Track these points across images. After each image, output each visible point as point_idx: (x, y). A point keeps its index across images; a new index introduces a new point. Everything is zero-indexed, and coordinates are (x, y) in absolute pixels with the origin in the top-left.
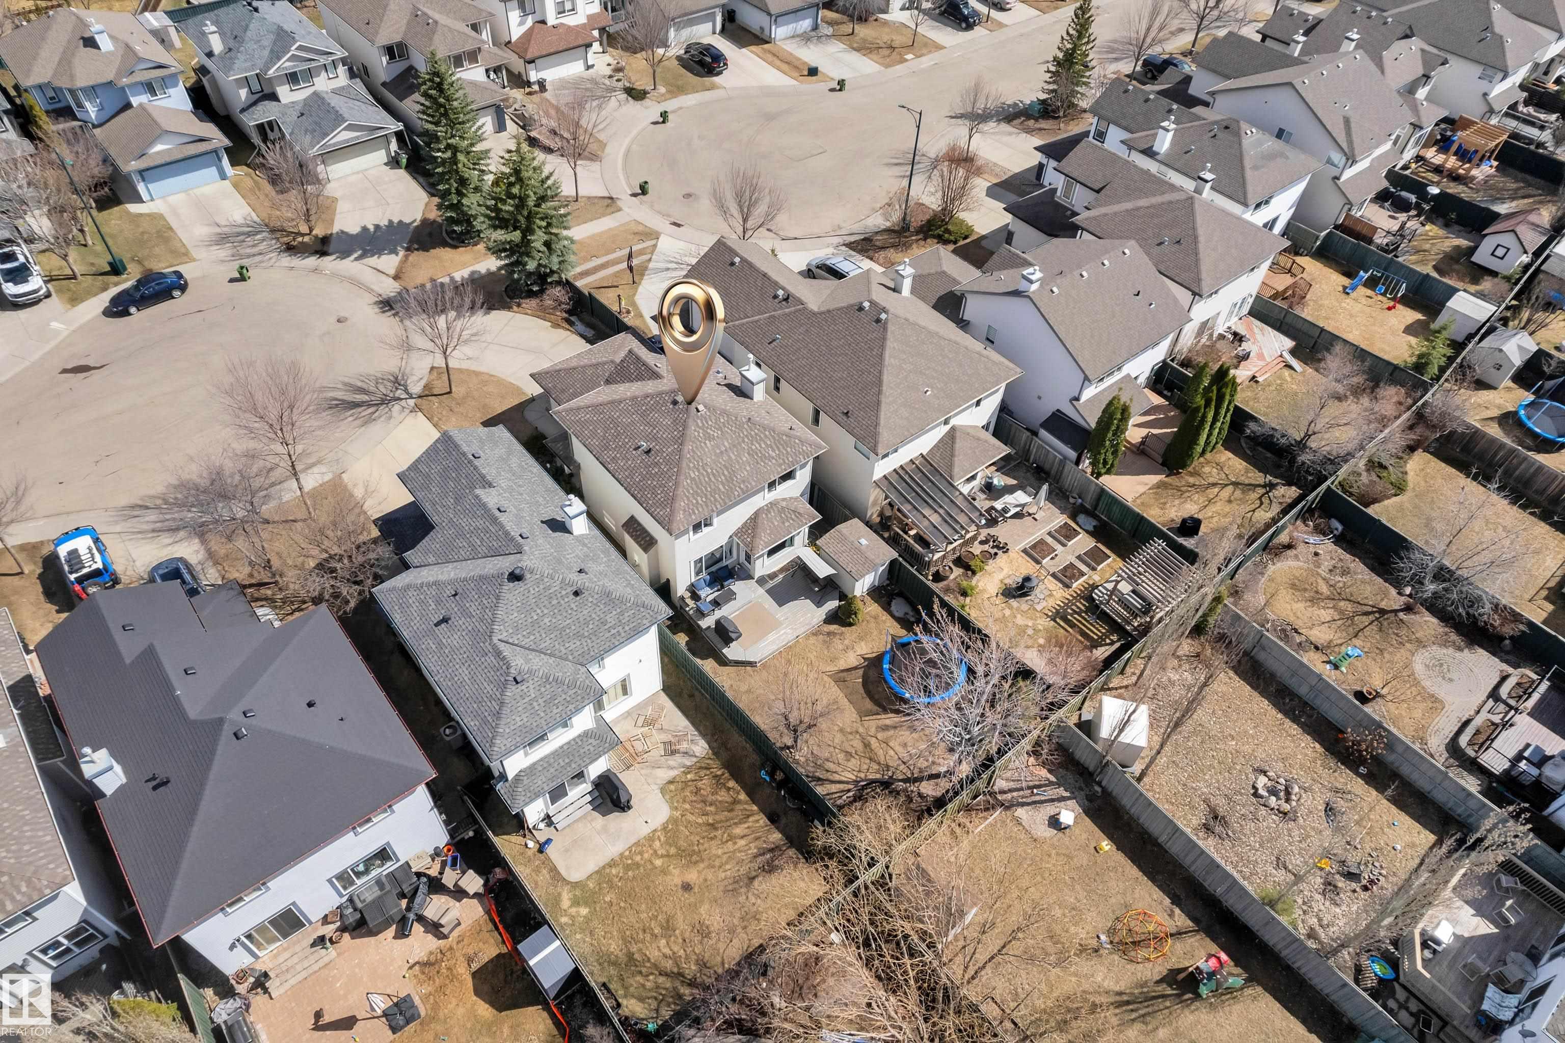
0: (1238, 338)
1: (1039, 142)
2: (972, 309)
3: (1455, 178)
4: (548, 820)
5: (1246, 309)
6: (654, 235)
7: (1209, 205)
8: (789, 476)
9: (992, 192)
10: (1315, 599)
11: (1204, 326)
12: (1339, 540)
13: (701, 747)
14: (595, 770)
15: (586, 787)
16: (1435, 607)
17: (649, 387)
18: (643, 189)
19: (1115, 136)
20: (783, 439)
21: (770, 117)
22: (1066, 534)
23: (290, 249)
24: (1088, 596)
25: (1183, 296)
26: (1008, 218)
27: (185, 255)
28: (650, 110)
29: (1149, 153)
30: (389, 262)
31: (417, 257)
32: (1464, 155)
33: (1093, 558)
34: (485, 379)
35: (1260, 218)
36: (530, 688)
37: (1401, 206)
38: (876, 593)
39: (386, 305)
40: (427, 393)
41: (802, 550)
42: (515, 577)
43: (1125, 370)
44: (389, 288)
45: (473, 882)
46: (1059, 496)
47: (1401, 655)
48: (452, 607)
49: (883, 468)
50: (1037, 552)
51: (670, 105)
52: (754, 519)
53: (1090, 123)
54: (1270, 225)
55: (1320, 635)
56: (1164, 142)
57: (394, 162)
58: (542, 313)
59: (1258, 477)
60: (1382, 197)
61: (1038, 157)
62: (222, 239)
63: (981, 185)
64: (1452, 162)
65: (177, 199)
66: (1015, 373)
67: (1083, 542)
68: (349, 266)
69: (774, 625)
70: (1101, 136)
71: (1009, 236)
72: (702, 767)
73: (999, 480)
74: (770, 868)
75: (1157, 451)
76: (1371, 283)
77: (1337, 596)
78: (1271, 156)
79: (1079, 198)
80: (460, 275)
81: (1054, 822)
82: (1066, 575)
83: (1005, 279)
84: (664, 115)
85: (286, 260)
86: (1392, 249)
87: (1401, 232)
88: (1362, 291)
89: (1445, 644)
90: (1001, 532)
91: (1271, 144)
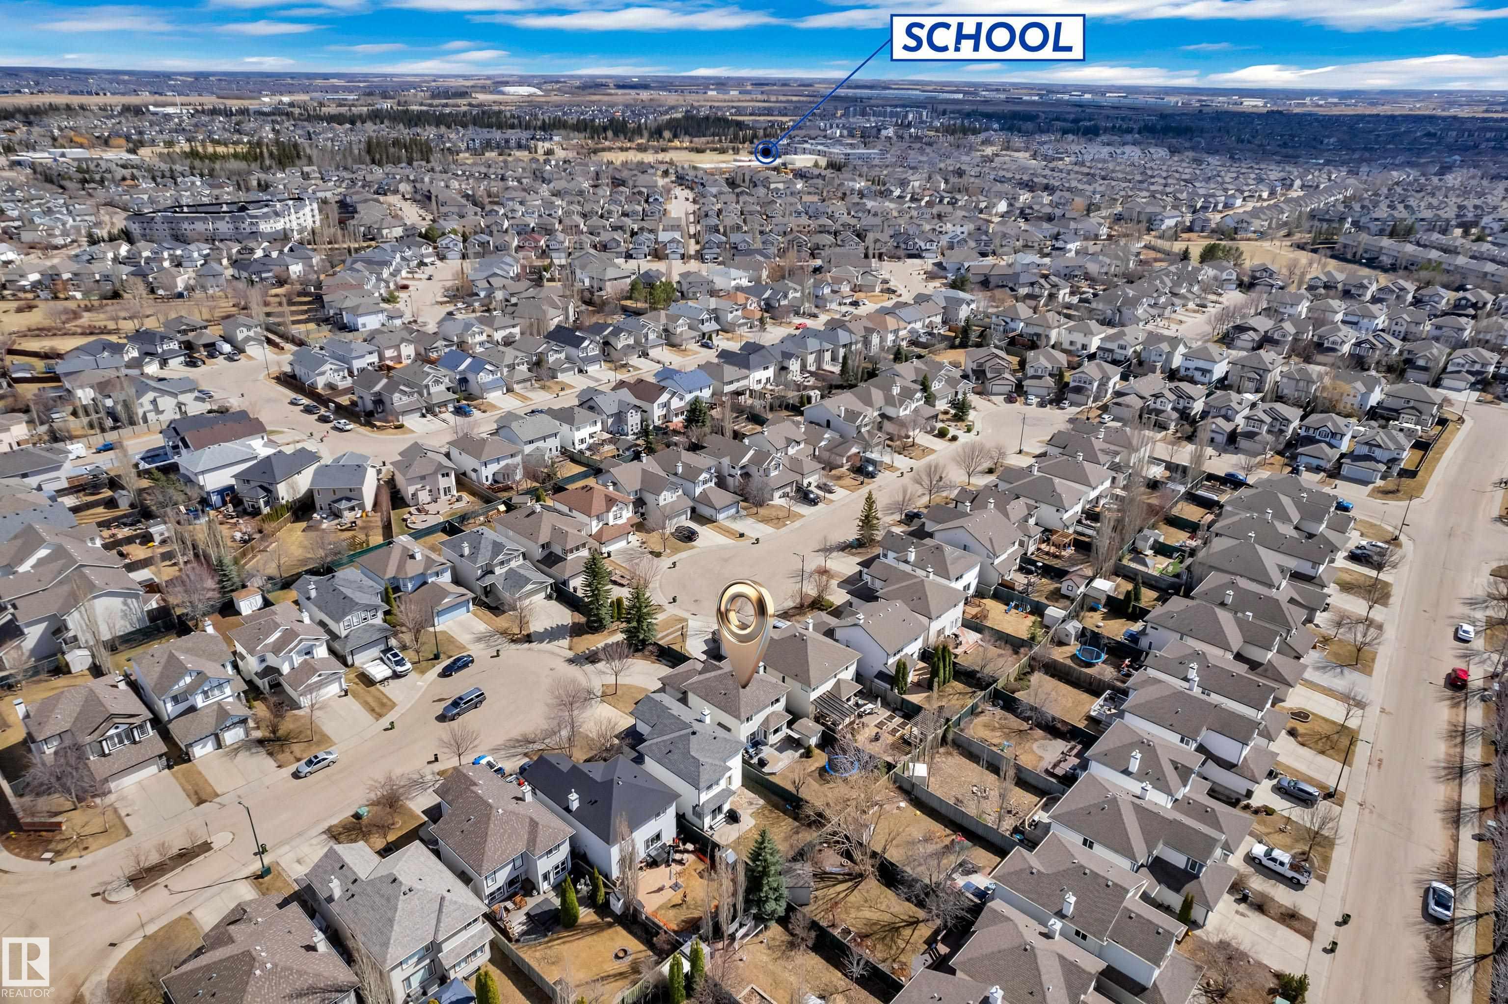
0: (956, 636)
1: (859, 560)
2: (838, 634)
3: (1056, 557)
4: (711, 828)
5: (959, 624)
6: (686, 620)
7: (933, 583)
8: (777, 701)
9: (840, 585)
10: (994, 729)
11: (940, 632)
12: (1002, 708)
13: (762, 802)
14: (726, 808)
15: (722, 816)
16: (1039, 726)
17: (719, 672)
18: (674, 600)
19: (891, 555)
20: (775, 686)
21: (726, 560)
22: (891, 718)
23: (513, 641)
24: (902, 737)
25: (925, 620)
26: (849, 597)
27: (464, 648)
28: (665, 562)
29: (906, 562)
30: (565, 642)
31: (576, 639)
32: (1057, 546)
33: (903, 725)
34: (629, 687)
35: (959, 585)
36: (707, 767)
37: (1030, 572)
38: (818, 746)
39: (571, 661)
40: (604, 695)
41: (785, 731)
42: (694, 733)
43: (905, 651)
44: (570, 654)
45: (690, 847)
46: (886, 704)
47: (1028, 745)
48: (672, 747)
49: (814, 696)
50: (880, 725)
51: (675, 558)
52: (767, 718)
53: (879, 550)
54: (966, 588)
55: (995, 741)
56: (912, 557)
57: (549, 597)
58: (646, 658)
59: (970, 690)
60: (1021, 569)
61: (859, 568)
62: (479, 640)
63: (834, 583)
64: (1053, 549)
65: (450, 623)
66: (859, 656)
67: (898, 720)
68: (545, 646)
69: (779, 760)
70: (885, 556)
71: (851, 604)
72: (763, 807)
73: (860, 702)
74: (797, 833)
75: (925, 684)
76: (1016, 607)
77: (1002, 727)
78: (958, 558)
79: (878, 584)
80: (601, 645)
81: (898, 808)
82: (894, 731)
83: (850, 620)
84: (674, 564)
85: (514, 646)
86: (1025, 591)
87: (1029, 584)
88: (1014, 611)
89: (1044, 738)
90: (865, 719)
91: (959, 552)
